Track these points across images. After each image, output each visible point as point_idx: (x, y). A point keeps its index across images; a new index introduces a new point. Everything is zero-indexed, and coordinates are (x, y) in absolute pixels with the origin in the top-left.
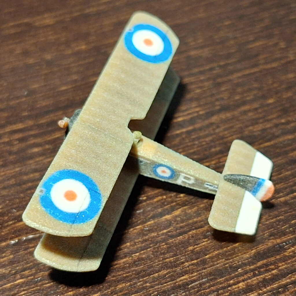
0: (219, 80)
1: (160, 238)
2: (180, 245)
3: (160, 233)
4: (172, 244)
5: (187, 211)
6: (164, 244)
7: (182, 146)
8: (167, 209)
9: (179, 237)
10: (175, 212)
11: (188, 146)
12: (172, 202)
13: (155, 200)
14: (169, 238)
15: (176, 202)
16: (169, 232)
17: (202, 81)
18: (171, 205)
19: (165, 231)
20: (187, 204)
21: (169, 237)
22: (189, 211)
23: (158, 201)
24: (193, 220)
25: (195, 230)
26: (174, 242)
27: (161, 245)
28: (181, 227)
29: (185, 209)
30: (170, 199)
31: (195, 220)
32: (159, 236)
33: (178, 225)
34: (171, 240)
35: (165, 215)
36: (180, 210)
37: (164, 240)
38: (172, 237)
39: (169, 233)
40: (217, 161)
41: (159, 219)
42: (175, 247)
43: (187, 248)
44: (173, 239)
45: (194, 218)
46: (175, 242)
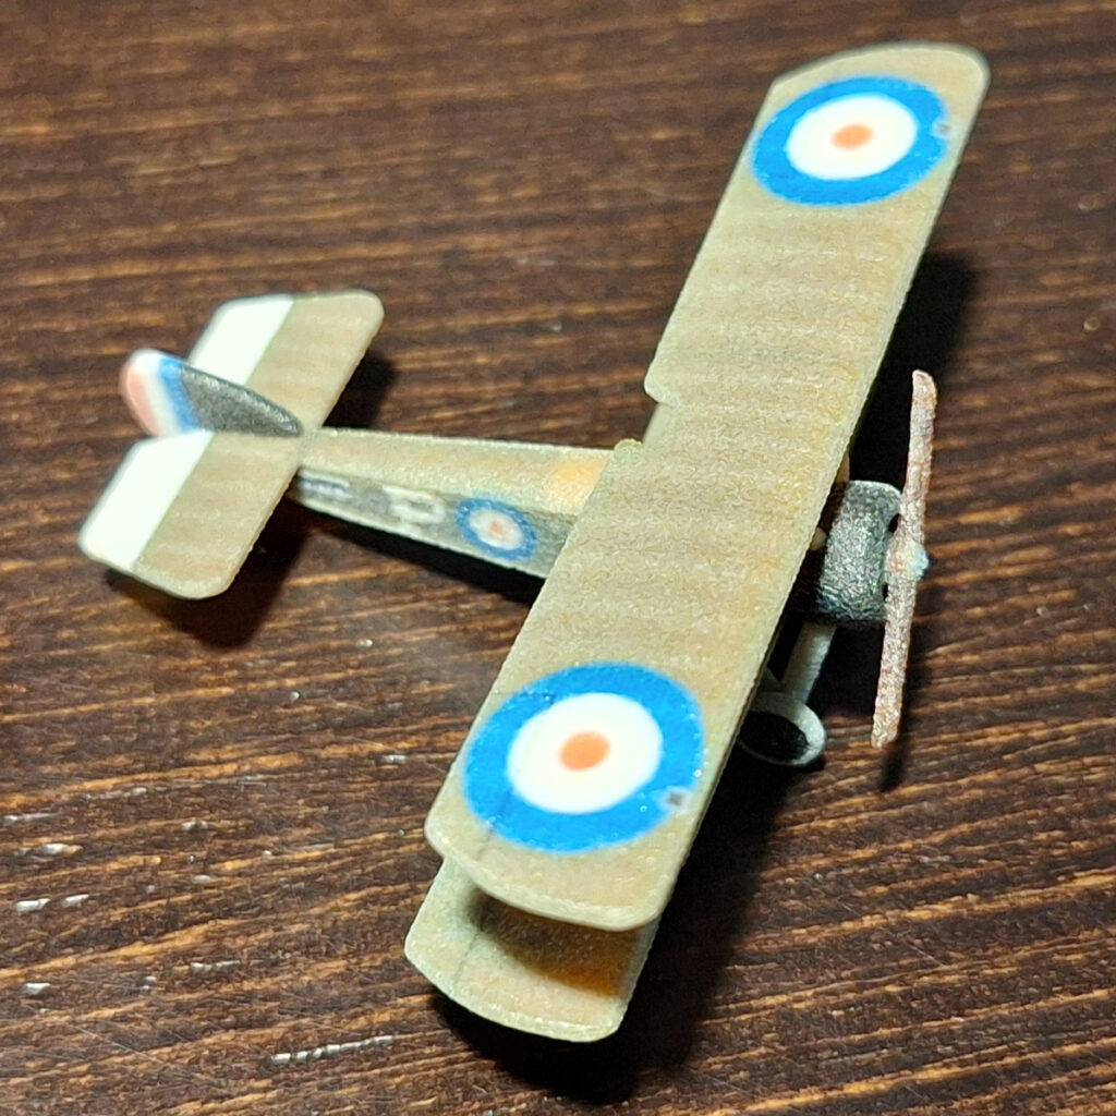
0: (548, 384)
1: (79, 1037)
2: (149, 1088)
3: (84, 1017)
4: (119, 1076)
5: (227, 943)
6: (84, 1068)
7: (301, 647)
8: (147, 916)
9: (155, 1052)
10: (177, 933)
11: (325, 651)
12: (180, 889)
13: (114, 866)
14: (116, 1048)
15: (196, 888)
16: (124, 1019)
17: (475, 375)
18: (172, 900)
19: (108, 1012)
20: (240, 909)
21: (114, 1044)
22: (234, 943)
23: (121, 874)
24: (238, 985)
25: (232, 1032)
26: (131, 1068)
27: (71, 1070)
28: (180, 1008)
29: (223, 931)
30: (174, 875)
31: (247, 986)
32: (78, 1028)
33: (172, 997)
34: (119, 1055)
35: (131, 942)
36: (200, 929)
37: (90, 1053)
38: (128, 1042)
39: (122, 1026)
40: (424, 739)
41: (103, 955)
42: (125, 1089)
43: (175, 1105)
44: (129, 1053)
45: (244, 978)
46: (135, 1071)
